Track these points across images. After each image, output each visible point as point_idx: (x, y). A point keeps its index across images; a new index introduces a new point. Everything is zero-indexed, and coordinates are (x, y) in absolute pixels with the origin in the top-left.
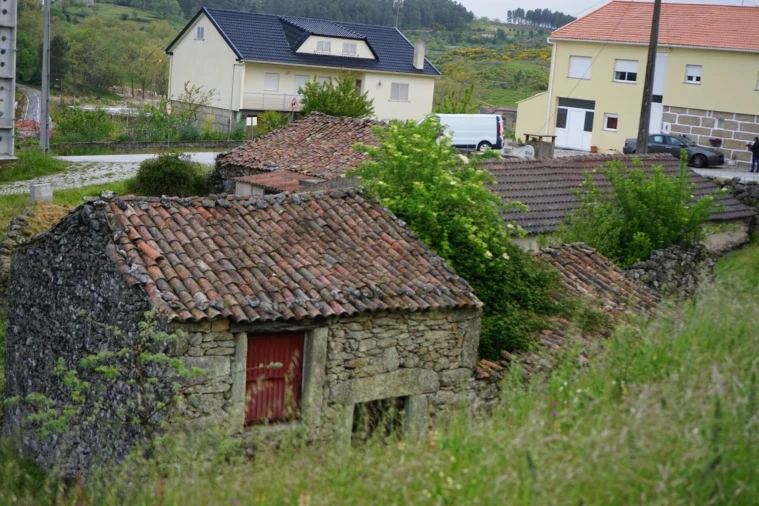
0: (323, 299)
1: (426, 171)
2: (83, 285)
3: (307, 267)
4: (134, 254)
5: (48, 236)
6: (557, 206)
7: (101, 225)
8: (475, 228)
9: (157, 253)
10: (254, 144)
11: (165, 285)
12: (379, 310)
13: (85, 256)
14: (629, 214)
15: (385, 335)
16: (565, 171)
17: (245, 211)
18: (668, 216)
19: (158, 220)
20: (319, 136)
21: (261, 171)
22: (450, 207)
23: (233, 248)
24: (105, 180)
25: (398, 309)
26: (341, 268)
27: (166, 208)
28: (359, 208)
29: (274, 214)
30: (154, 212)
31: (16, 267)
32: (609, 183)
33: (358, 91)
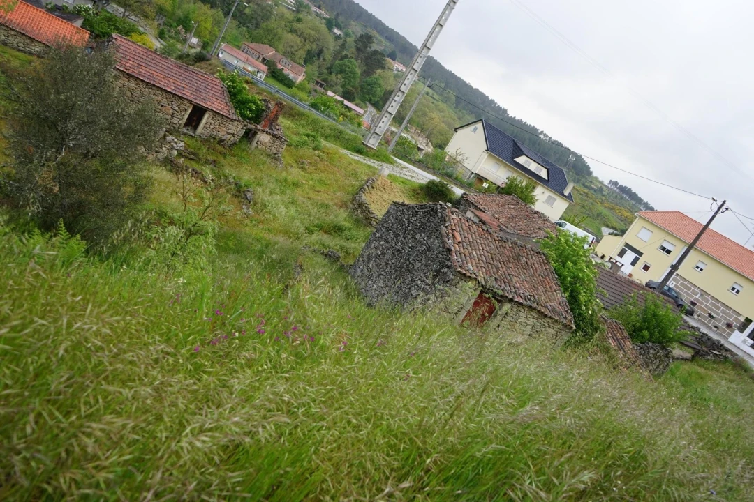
0: (516, 292)
1: (574, 258)
2: (421, 236)
3: (513, 275)
4: (451, 235)
5: (413, 207)
6: (613, 298)
7: (442, 216)
8: (584, 294)
9: (460, 240)
10: (481, 196)
11: (459, 255)
12: (535, 309)
13: (428, 224)
14: (645, 320)
15: (531, 319)
16: (623, 284)
17: (496, 238)
18: (662, 330)
19: (464, 225)
20: (512, 207)
21: (481, 210)
22: (576, 278)
23: (488, 252)
24: (410, 178)
25: (542, 312)
26: (525, 283)
27: (468, 222)
28: (542, 261)
29: (507, 246)
30: (463, 221)
31: (390, 211)
32: (644, 301)
33: (532, 191)
